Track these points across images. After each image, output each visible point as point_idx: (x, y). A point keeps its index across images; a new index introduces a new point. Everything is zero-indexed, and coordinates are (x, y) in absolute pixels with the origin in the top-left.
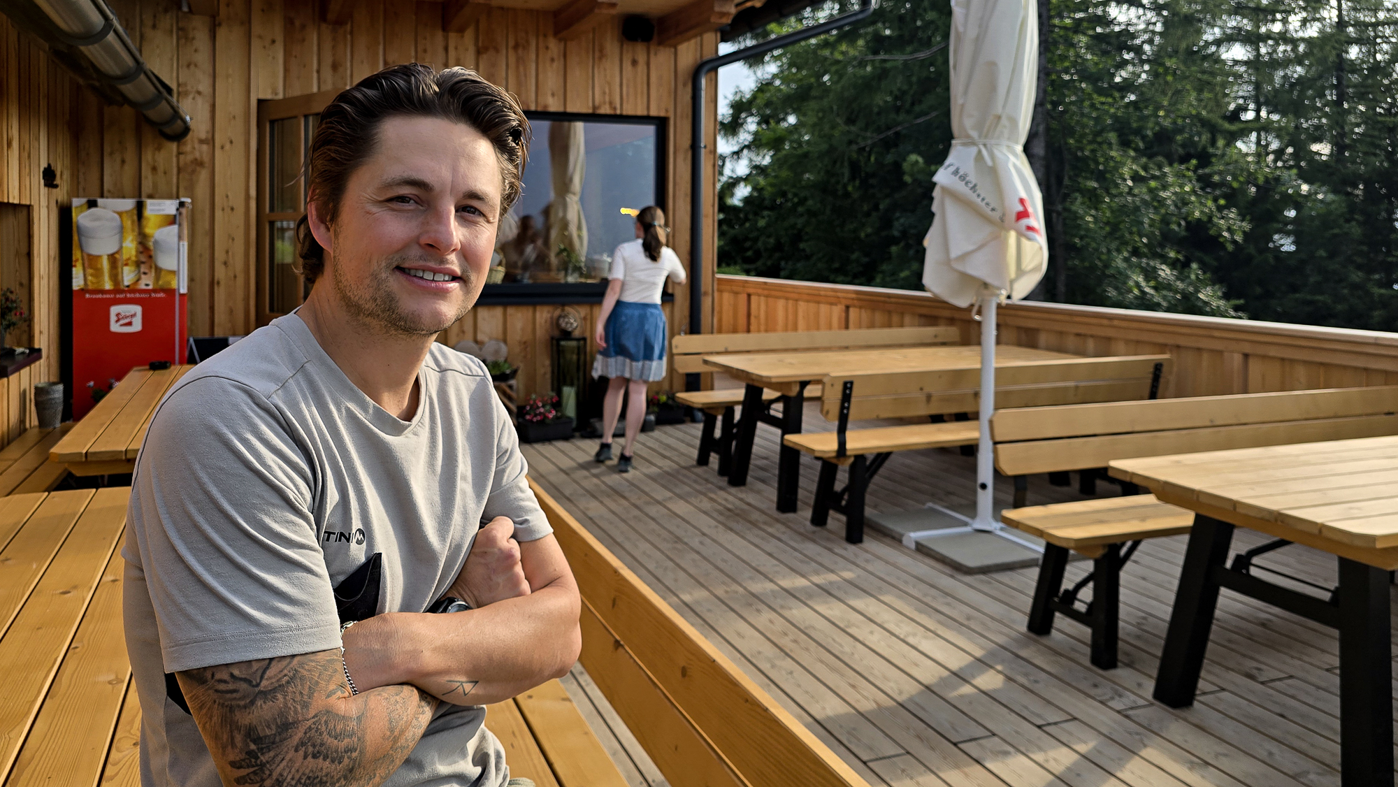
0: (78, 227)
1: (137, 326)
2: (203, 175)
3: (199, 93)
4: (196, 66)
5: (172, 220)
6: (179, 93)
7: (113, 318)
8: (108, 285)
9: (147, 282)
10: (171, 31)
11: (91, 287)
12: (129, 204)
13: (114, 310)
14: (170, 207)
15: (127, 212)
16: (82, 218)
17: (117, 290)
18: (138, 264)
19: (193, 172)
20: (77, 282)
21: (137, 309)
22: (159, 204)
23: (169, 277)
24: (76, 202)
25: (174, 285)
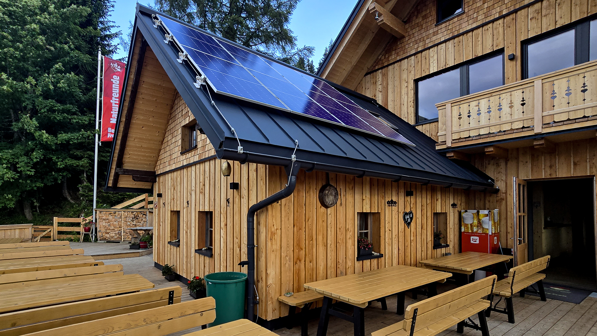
0: (463, 217)
1: (478, 242)
2: (504, 202)
3: (502, 180)
4: (501, 173)
5: (487, 215)
6: (496, 181)
7: (471, 240)
8: (470, 231)
9: (480, 231)
10: (494, 165)
11: (466, 231)
12: (475, 211)
13: (472, 237)
14: (486, 212)
15: (475, 214)
16: (464, 215)
17: (472, 233)
18: (478, 226)
19: (501, 202)
20: (463, 230)
21: (478, 238)
22: (483, 211)
23: (486, 230)
24: (462, 211)
25: (488, 232)
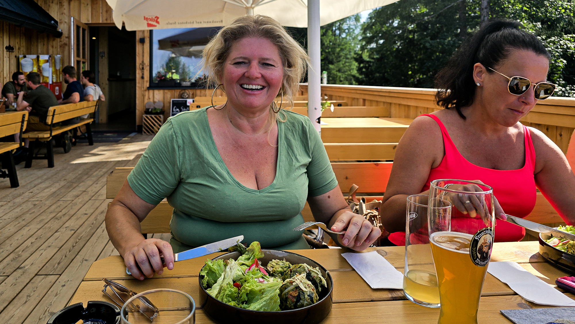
0: (21, 64)
2: (67, 48)
4: (65, 14)
5: (47, 61)
12: (34, 57)
14: (46, 57)
15: (35, 59)
16: (22, 61)
19: (64, 47)
22: (43, 57)
23: (47, 79)
24: (21, 56)
25: (48, 81)
